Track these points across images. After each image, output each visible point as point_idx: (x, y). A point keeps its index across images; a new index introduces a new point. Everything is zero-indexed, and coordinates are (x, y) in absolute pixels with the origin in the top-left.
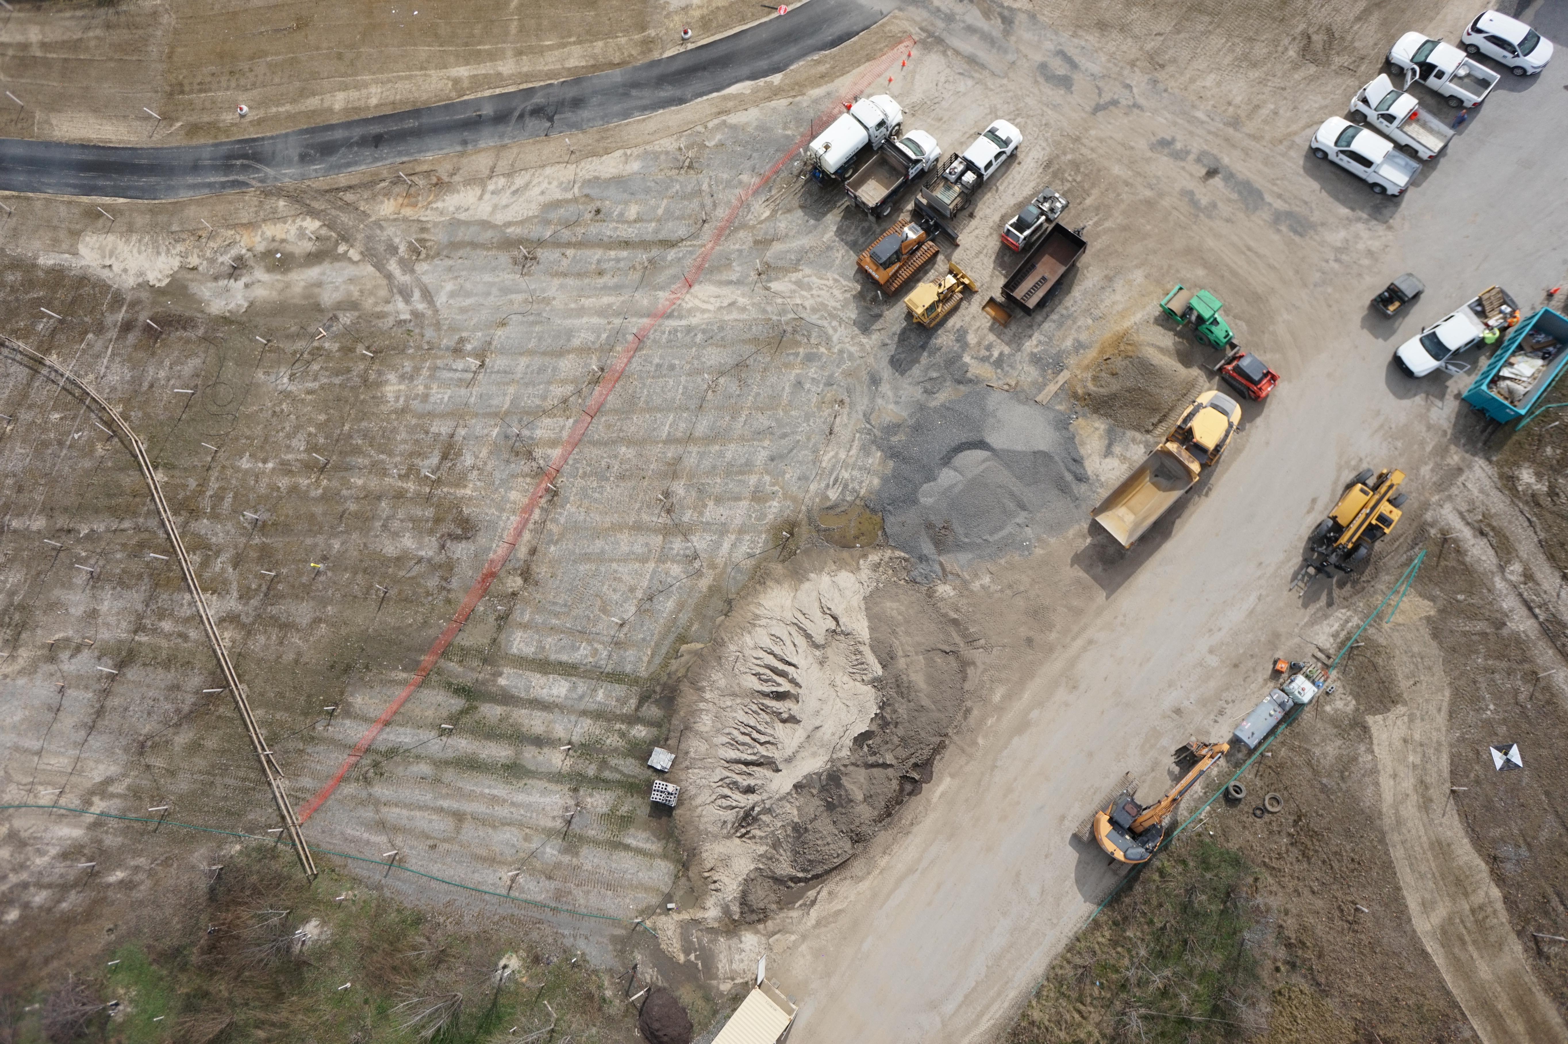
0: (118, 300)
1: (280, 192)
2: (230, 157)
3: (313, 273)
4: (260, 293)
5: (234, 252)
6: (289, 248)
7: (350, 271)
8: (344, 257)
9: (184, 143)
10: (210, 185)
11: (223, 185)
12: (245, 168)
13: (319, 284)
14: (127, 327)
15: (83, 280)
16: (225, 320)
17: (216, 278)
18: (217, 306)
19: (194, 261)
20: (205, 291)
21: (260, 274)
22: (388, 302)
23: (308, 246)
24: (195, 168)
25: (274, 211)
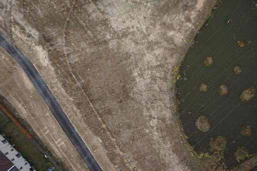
0: (49, 51)
1: (12, 39)
2: (13, 53)
3: (20, 22)
4: (30, 28)
5: (28, 39)
6: (19, 29)
7: (15, 16)
8: (14, 19)
9: (17, 63)
10: (20, 52)
11: (18, 50)
12: (13, 49)
13: (21, 19)
14: (51, 45)
15: (51, 60)
16: (38, 30)
17: (34, 38)
18: (37, 33)
19: (34, 44)
20: (37, 38)
21: (27, 31)
22: (14, 5)
23: (17, 26)
24: (19, 57)
25: (16, 38)
